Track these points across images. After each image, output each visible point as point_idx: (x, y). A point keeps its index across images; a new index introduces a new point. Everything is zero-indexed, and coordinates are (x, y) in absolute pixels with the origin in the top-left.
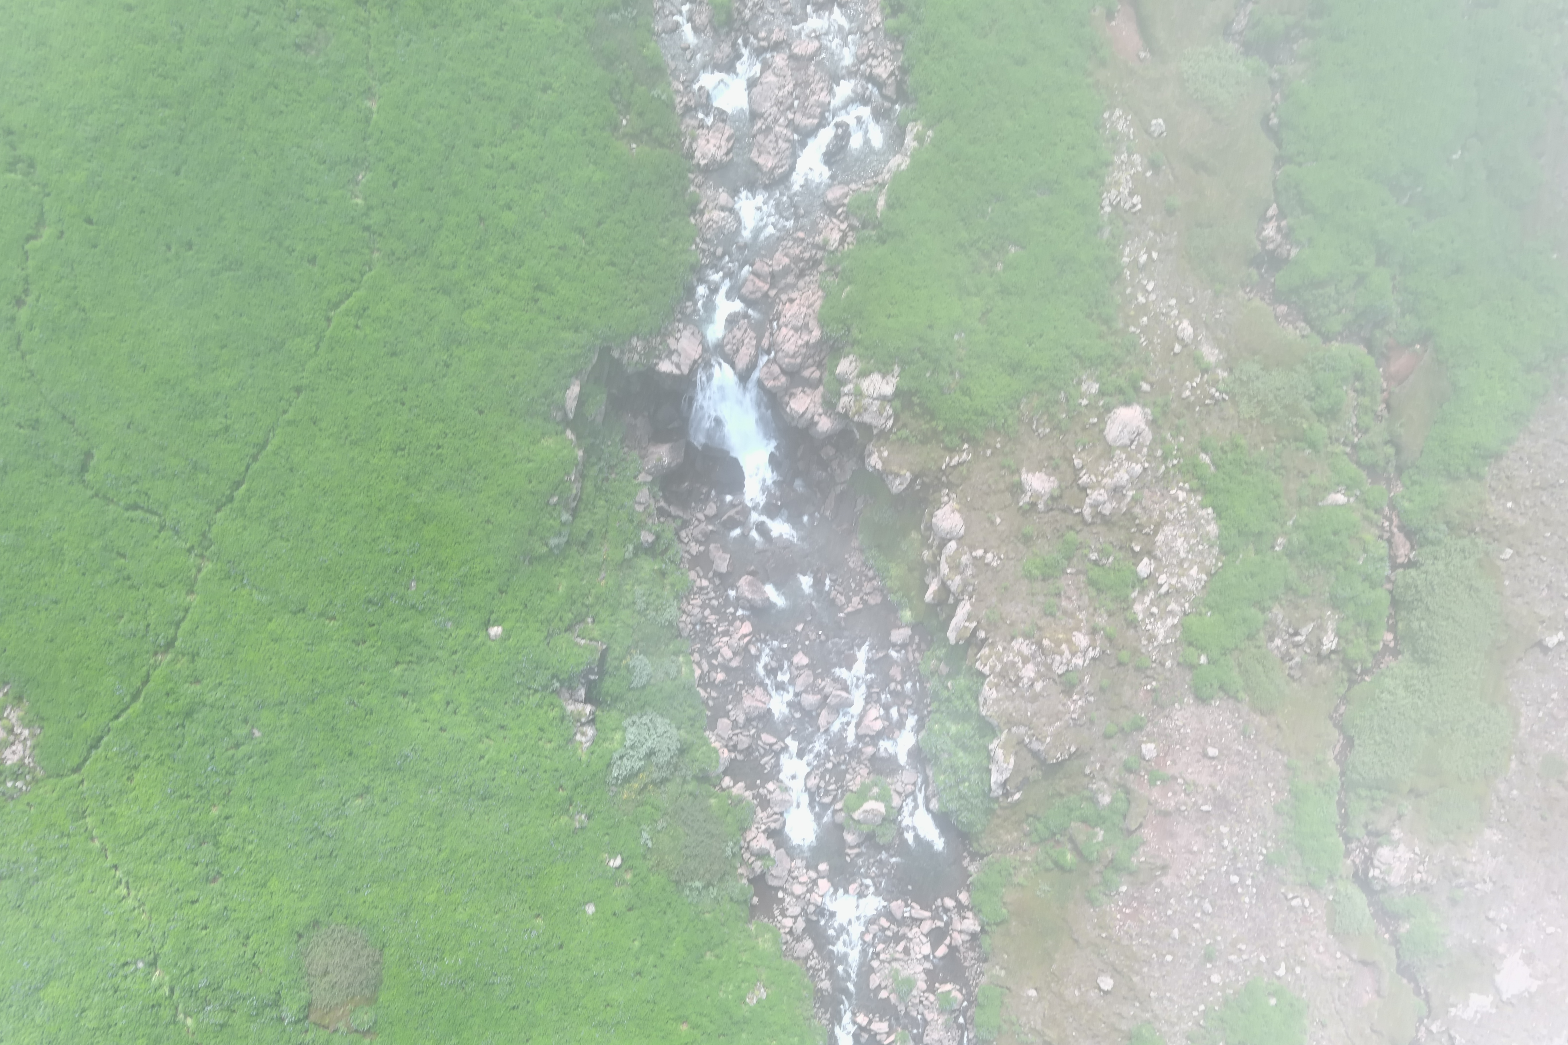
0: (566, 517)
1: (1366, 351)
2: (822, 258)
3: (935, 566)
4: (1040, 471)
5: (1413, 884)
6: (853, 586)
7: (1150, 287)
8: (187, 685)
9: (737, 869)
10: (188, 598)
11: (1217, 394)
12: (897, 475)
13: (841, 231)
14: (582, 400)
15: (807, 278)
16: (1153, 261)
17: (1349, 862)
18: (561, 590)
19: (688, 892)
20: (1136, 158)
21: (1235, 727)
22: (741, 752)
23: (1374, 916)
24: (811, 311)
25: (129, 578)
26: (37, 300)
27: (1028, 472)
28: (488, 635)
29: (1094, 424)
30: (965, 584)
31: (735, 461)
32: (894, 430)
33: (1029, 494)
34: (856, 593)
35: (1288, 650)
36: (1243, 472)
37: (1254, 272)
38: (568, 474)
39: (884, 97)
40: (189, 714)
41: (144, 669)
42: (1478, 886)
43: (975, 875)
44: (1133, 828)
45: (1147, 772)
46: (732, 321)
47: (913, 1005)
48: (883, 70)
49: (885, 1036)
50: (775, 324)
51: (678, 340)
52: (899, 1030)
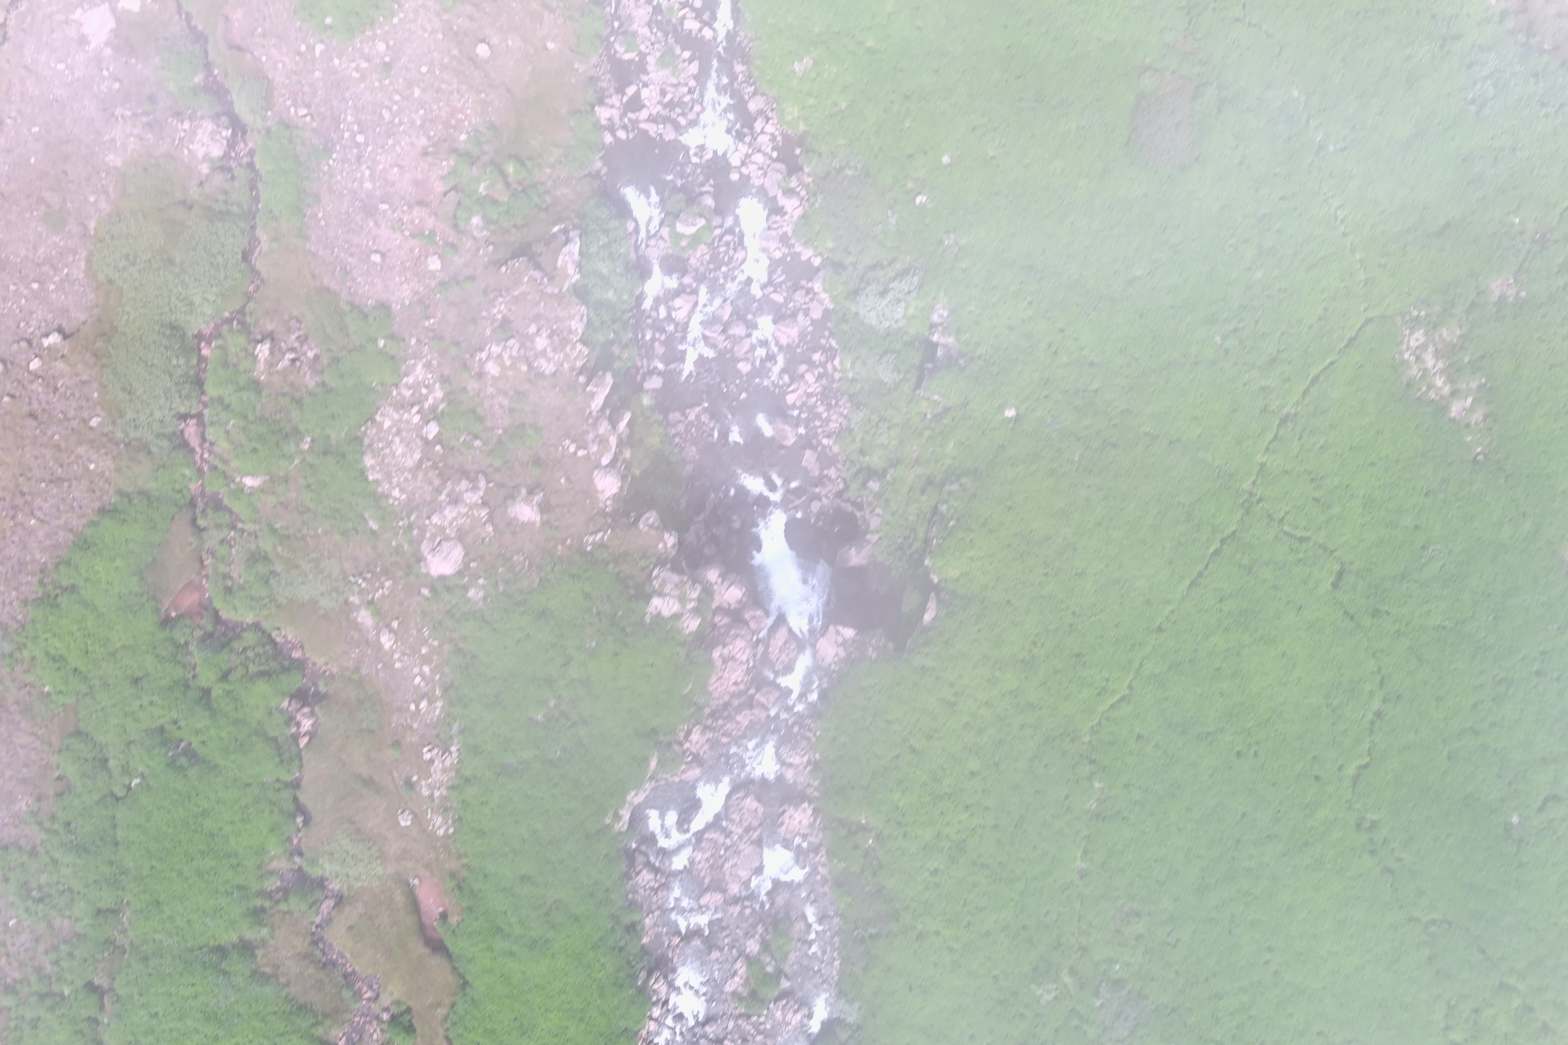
0: (943, 508)
1: (220, 613)
2: (707, 718)
3: (620, 444)
4: (523, 523)
5: (191, 119)
6: (693, 430)
7: (418, 680)
8: (1273, 385)
9: (813, 181)
10: (1265, 459)
11: (360, 581)
12: (651, 526)
13: (691, 742)
14: (923, 609)
15: (721, 702)
16: (414, 702)
17: (250, 145)
18: (951, 444)
19: (859, 166)
20: (425, 792)
21: (354, 280)
22: (802, 287)
23: (227, 92)
24: (720, 674)
25: (1312, 480)
26: (1363, 716)
27: (534, 523)
28: (1017, 409)
29: (473, 560)
30: (595, 425)
31: (791, 547)
32: (652, 566)
33: (534, 502)
34: (691, 423)
35: (301, 346)
36: (338, 510)
37: (322, 688)
38: (939, 545)
39: (646, 855)
40: (1273, 361)
41: (1306, 402)
42: (128, 113)
43: (597, 157)
44: (452, 193)
45: (437, 243)
46: (789, 669)
47: (660, 42)
48: (645, 877)
49: (688, 15)
50: (751, 664)
51: (836, 655)
52: (674, 21)
